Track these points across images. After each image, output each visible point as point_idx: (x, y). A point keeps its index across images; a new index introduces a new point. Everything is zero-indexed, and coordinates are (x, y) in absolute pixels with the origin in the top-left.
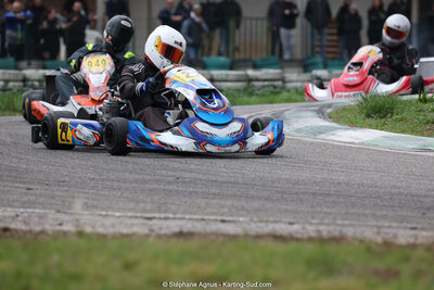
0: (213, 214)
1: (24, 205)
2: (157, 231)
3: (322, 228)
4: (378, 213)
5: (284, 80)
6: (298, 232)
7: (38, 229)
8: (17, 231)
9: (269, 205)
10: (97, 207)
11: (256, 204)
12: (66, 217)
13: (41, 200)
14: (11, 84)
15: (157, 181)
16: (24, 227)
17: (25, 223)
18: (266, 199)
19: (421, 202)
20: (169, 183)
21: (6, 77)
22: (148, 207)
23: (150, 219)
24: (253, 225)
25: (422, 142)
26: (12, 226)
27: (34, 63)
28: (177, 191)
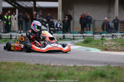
5: (93, 37)
25: (87, 49)
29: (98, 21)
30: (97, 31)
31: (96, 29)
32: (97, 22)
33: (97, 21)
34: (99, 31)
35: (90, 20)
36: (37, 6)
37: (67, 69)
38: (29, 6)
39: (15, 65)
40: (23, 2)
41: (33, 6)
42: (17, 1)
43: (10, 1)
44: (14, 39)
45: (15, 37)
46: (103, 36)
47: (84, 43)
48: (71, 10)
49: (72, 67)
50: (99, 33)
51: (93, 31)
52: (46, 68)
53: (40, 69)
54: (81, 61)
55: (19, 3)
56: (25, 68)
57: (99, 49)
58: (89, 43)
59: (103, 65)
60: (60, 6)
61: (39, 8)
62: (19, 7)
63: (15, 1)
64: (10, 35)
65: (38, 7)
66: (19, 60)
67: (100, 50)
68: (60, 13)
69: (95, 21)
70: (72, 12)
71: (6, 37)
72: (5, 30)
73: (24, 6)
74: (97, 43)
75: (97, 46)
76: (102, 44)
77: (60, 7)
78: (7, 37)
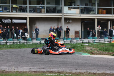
0: (42, 67)
1: (9, 66)
2: (31, 71)
3: (60, 70)
4: (71, 67)
6: (56, 71)
7: (10, 70)
8: (6, 71)
9: (52, 65)
10: (21, 66)
11: (50, 65)
12: (16, 68)
13: (12, 65)
14: (11, 43)
15: (33, 61)
16: (8, 70)
17: (8, 69)
18: (52, 64)
19: (79, 64)
20: (35, 61)
21: (10, 42)
22: (31, 66)
23: (30, 68)
24: (48, 69)
26: (6, 70)
27: (16, 39)
28: (36, 63)
41: (10, 22)
48: (35, 25)
62: (2, 24)
64: (6, 42)
65: (13, 23)
71: (3, 43)
73: (5, 22)
77: (28, 23)
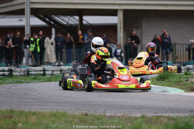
25: (163, 89)
29: (181, 44)
30: (179, 61)
31: (177, 58)
32: (179, 46)
33: (178, 44)
34: (182, 61)
35: (167, 43)
36: (84, 22)
37: (131, 122)
38: (72, 23)
39: (50, 117)
40: (63, 17)
41: (78, 23)
42: (53, 16)
43: (42, 16)
44: (49, 76)
45: (51, 72)
46: (189, 69)
47: (158, 80)
48: (138, 28)
49: (139, 118)
50: (182, 64)
51: (173, 61)
52: (99, 121)
53: (90, 121)
54: (154, 109)
55: (56, 18)
56: (66, 121)
57: (181, 89)
58: (166, 80)
59: (187, 114)
60: (120, 22)
61: (89, 26)
62: (56, 25)
63: (50, 16)
64: (43, 70)
65: (86, 25)
66: (57, 108)
67: (184, 91)
68: (121, 34)
69: (175, 45)
70: (140, 31)
71: (36, 72)
72: (34, 62)
73: (65, 23)
74: (178, 80)
75: (178, 85)
76: (187, 80)
77: (120, 24)
78: (38, 72)
